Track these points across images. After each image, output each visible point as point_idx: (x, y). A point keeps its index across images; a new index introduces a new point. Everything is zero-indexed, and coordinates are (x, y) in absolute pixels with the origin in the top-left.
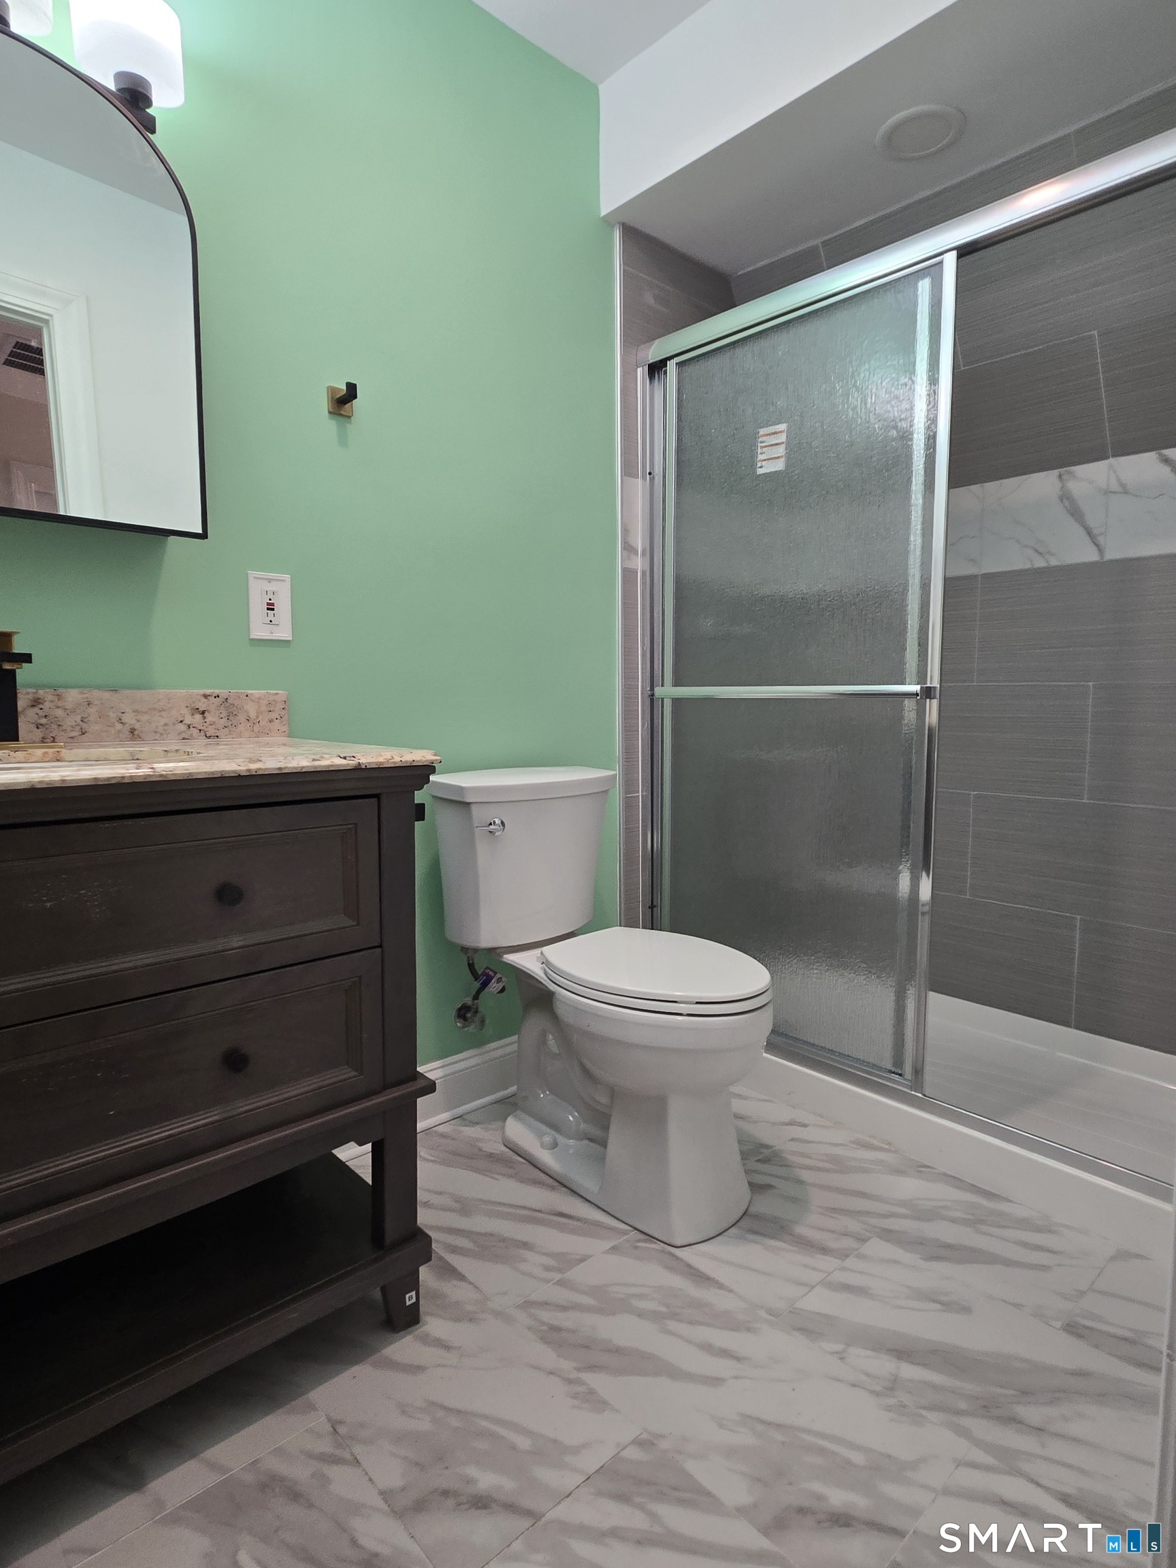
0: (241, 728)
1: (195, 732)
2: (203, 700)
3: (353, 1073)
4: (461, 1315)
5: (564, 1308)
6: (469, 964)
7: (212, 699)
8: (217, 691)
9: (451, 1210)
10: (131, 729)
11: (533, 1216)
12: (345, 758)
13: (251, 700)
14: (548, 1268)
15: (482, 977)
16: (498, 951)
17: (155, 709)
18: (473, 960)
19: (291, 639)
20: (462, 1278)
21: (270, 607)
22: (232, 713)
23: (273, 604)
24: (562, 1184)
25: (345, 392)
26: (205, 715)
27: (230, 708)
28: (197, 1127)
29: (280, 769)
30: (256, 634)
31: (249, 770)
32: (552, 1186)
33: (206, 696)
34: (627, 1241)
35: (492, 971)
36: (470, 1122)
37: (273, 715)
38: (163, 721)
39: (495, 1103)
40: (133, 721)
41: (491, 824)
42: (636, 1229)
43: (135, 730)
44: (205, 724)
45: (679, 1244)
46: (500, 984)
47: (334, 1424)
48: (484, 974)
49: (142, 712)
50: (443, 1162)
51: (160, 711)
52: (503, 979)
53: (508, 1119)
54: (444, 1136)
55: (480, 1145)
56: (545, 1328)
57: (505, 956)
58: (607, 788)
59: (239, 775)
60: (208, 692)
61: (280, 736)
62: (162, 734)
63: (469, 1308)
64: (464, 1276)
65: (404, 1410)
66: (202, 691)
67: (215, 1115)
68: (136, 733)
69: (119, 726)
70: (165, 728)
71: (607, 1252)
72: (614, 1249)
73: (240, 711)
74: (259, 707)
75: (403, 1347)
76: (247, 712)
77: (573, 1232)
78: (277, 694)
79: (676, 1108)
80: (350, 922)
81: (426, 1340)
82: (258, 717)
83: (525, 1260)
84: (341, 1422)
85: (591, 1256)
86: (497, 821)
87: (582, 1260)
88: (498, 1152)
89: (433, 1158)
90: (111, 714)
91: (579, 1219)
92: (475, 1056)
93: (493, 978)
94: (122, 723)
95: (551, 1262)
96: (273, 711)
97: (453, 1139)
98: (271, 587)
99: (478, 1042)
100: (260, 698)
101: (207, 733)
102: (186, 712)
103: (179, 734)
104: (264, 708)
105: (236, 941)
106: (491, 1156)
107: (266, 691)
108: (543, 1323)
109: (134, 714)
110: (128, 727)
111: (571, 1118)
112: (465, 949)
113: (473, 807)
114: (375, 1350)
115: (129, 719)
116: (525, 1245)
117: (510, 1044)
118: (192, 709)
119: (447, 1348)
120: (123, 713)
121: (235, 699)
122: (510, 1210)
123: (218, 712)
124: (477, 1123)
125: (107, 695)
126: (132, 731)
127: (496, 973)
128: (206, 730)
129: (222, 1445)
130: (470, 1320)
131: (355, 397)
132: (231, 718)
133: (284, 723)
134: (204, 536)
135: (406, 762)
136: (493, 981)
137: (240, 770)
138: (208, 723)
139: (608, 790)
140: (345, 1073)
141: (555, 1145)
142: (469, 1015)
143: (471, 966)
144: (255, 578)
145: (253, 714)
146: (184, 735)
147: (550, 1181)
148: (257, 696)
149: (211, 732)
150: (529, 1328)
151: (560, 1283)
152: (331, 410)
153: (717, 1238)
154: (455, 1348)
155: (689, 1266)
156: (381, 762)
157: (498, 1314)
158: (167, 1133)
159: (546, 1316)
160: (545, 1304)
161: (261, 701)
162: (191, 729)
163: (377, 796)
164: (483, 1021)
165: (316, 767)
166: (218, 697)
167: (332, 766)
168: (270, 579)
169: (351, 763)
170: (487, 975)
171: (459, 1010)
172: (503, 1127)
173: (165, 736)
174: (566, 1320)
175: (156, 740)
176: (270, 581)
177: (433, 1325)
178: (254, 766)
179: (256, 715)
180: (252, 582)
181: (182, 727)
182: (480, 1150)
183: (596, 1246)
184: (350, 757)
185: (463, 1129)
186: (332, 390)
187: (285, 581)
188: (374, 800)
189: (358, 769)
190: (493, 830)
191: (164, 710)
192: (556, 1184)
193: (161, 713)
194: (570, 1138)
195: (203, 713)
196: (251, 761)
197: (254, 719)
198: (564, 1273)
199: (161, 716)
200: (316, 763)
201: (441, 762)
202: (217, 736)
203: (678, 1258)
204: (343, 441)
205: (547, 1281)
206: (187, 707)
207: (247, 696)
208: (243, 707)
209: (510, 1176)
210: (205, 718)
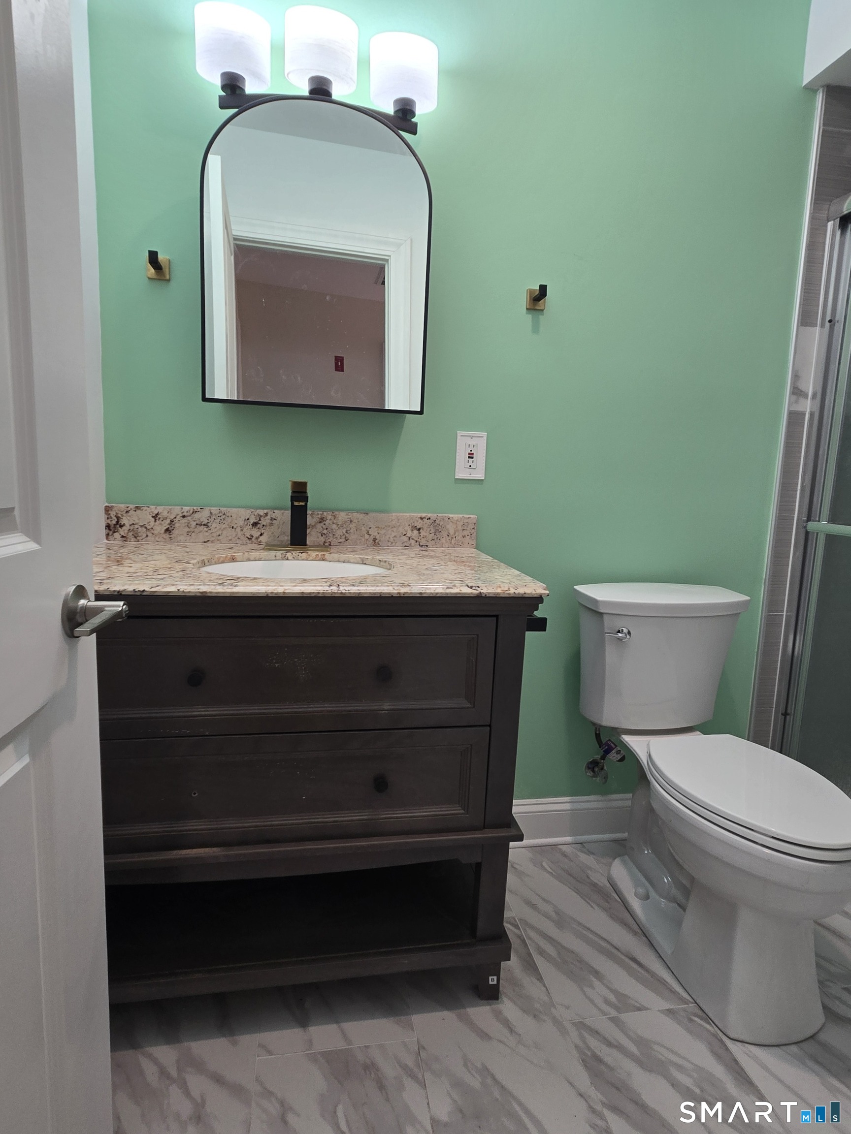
0: (443, 540)
1: (413, 542)
2: (420, 521)
3: (462, 811)
4: (529, 1009)
5: (610, 1044)
6: (596, 734)
7: (425, 520)
8: (429, 515)
9: (548, 917)
10: (374, 538)
11: (611, 952)
12: (471, 587)
13: (451, 521)
14: (607, 1002)
15: (604, 746)
16: (618, 730)
17: (389, 526)
18: (599, 731)
19: (483, 478)
20: (540, 978)
21: (471, 456)
22: (438, 530)
23: (473, 454)
24: (643, 933)
25: (538, 292)
26: (420, 531)
27: (437, 527)
28: (352, 821)
29: (421, 593)
30: (459, 475)
31: (399, 593)
32: (635, 931)
33: (422, 518)
34: (684, 1010)
35: (613, 743)
36: (588, 850)
37: (465, 533)
38: (393, 535)
39: (609, 841)
40: (376, 534)
41: (619, 632)
42: (696, 1003)
43: (376, 539)
44: (419, 537)
45: (732, 1036)
46: (619, 755)
47: (421, 1047)
48: (607, 744)
49: (381, 528)
50: (558, 878)
51: (392, 528)
52: (622, 752)
53: (616, 860)
54: (564, 855)
55: (589, 872)
56: (589, 1053)
57: (623, 736)
58: (738, 612)
59: (392, 596)
60: (423, 515)
61: (470, 548)
62: (392, 543)
63: (537, 1006)
64: (542, 978)
65: (466, 1062)
66: (419, 515)
67: (366, 815)
68: (377, 541)
69: (367, 536)
70: (395, 538)
71: (661, 1011)
72: (670, 1012)
73: (443, 529)
74: (457, 527)
75: (480, 1013)
76: (448, 530)
77: (638, 979)
78: (470, 518)
79: (746, 919)
80: (469, 705)
81: (498, 1015)
82: (455, 534)
83: (592, 986)
84: (424, 1048)
85: (646, 1009)
86: (625, 630)
87: (639, 1009)
88: (602, 885)
89: (550, 870)
90: (363, 528)
91: (647, 970)
92: (601, 801)
93: (614, 749)
94: (369, 534)
95: (612, 998)
96: (466, 530)
97: (571, 860)
98: (472, 442)
99: (604, 790)
100: (457, 520)
101: (421, 543)
102: (409, 529)
103: (402, 543)
104: (460, 528)
105: (387, 706)
106: (594, 885)
107: (461, 516)
108: (589, 1048)
109: (377, 529)
110: (372, 537)
111: (666, 880)
112: (594, 724)
113: (605, 616)
114: (464, 1007)
115: (373, 532)
116: (597, 974)
117: (627, 799)
118: (412, 527)
119: (511, 1031)
120: (370, 528)
121: (441, 521)
122: (597, 939)
123: (429, 529)
124: (593, 854)
125: (361, 516)
126: (375, 540)
127: (616, 746)
128: (420, 541)
129: (355, 1023)
130: (535, 1016)
131: (545, 295)
132: (437, 534)
133: (473, 539)
134: (421, 412)
135: (519, 593)
136: (613, 751)
137: (393, 593)
138: (422, 536)
139: (740, 613)
140: (456, 810)
141: (647, 897)
142: (596, 769)
143: (598, 736)
144: (461, 436)
145: (452, 532)
146: (405, 544)
147: (636, 927)
148: (456, 519)
149: (423, 542)
150: (577, 1047)
151: (614, 1020)
152: (528, 307)
153: (774, 1048)
154: (517, 1033)
155: (736, 1061)
156: (498, 593)
157: (556, 1022)
158: (334, 819)
159: (593, 1043)
160: (595, 1033)
161: (458, 523)
162: (411, 540)
163: (497, 616)
164: (606, 778)
165: (447, 594)
166: (430, 519)
167: (459, 593)
168: (472, 436)
169: (475, 592)
170: (609, 745)
171: (591, 763)
172: (610, 865)
173: (394, 544)
174: (610, 1056)
175: (388, 546)
176: (472, 437)
177: (507, 1007)
178: (403, 590)
179: (453, 532)
180: (459, 437)
181: (405, 539)
182: (588, 877)
183: (656, 1002)
184: (475, 587)
185: (579, 853)
186: (531, 292)
187: (482, 437)
188: (495, 618)
189: (480, 597)
190: (621, 638)
191: (395, 527)
192: (640, 931)
193: (393, 529)
194: (661, 896)
195: (419, 529)
196: (403, 585)
197: (452, 535)
198: (620, 1014)
199: (393, 531)
200: (449, 591)
201: (548, 595)
202: (427, 546)
203: (727, 1049)
204: (536, 329)
205: (604, 1013)
206: (409, 525)
207: (449, 519)
208: (446, 526)
209: (604, 909)
210: (420, 533)
